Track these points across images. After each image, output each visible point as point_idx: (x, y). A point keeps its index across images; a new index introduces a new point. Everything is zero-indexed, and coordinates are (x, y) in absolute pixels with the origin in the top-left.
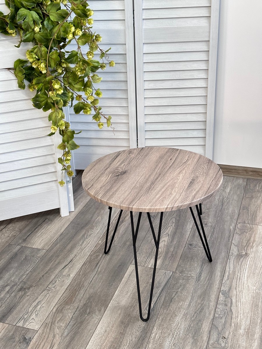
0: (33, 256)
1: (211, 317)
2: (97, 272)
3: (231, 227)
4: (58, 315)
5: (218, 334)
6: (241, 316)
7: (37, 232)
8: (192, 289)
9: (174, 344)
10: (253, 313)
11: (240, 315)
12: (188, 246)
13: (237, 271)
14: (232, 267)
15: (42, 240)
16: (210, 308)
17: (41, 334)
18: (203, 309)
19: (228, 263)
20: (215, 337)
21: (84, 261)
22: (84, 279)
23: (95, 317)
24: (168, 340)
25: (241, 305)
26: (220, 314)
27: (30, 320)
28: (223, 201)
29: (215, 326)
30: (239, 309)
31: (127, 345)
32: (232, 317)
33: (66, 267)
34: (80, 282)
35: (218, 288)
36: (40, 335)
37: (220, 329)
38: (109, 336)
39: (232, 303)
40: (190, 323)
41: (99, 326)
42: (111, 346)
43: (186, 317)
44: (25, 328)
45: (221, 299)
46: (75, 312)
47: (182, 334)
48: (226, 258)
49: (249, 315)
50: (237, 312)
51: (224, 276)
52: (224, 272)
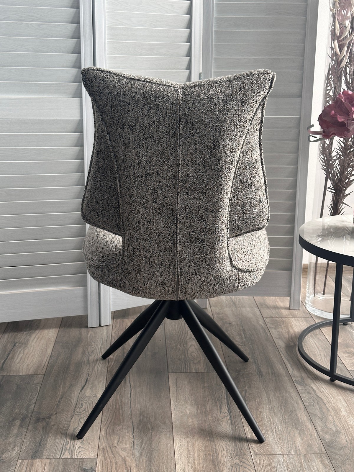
0: (28, 383)
1: (302, 406)
2: (131, 386)
3: (260, 323)
4: (112, 438)
5: (321, 420)
6: (333, 400)
7: (13, 358)
8: (261, 385)
9: (279, 439)
10: (343, 395)
11: (331, 400)
15: (28, 365)
16: (294, 399)
17: (104, 460)
18: (287, 401)
20: (320, 423)
21: (106, 379)
22: (119, 396)
23: (164, 431)
24: (269, 436)
25: (325, 390)
26: (309, 403)
27: (76, 449)
28: (232, 300)
29: (313, 414)
30: (327, 395)
31: (225, 449)
32: (324, 403)
33: (85, 387)
34: (116, 400)
35: (289, 379)
36: (104, 462)
37: (319, 415)
38: (195, 446)
39: (314, 390)
40: (282, 415)
41: (174, 438)
42: (206, 455)
43: (274, 411)
44: (76, 458)
45: (300, 388)
46: (133, 431)
47: (281, 428)
48: (276, 351)
49: (341, 398)
50: (326, 397)
51: (287, 368)
52: (284, 365)
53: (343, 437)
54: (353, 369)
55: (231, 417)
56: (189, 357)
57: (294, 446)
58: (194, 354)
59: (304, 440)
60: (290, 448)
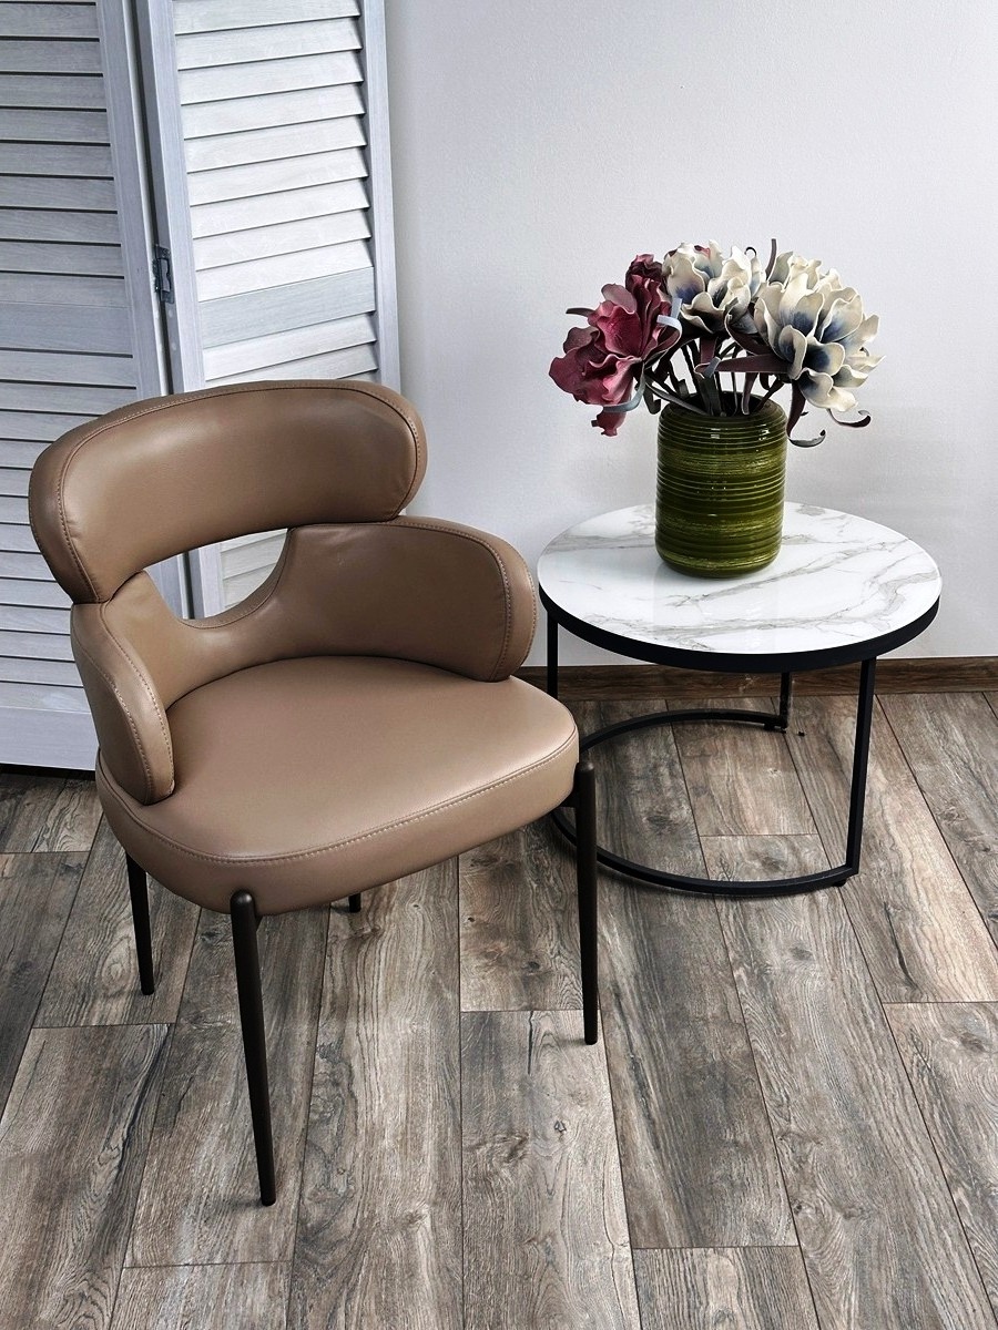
1: (300, 1124)
5: (326, 1166)
6: (379, 1105)
9: (205, 1222)
10: (410, 1089)
11: (377, 1103)
12: (204, 940)
13: (355, 985)
14: (339, 976)
16: (293, 1102)
19: (327, 966)
20: (319, 1174)
24: (187, 1214)
25: (376, 1074)
26: (323, 1112)
29: (315, 1146)
30: (374, 1087)
31: (70, 1254)
32: (356, 1112)
35: (308, 1044)
37: (328, 1149)
39: (351, 1074)
40: (243, 1153)
42: (21, 1268)
43: (230, 1140)
45: (322, 1070)
47: (224, 1189)
48: (319, 954)
49: (402, 1096)
50: (368, 1093)
51: (320, 1007)
52: (318, 995)
53: (350, 1213)
54: (473, 1006)
55: (121, 1162)
56: (100, 978)
57: (228, 1241)
58: (119, 966)
59: (260, 1224)
60: (216, 1249)
